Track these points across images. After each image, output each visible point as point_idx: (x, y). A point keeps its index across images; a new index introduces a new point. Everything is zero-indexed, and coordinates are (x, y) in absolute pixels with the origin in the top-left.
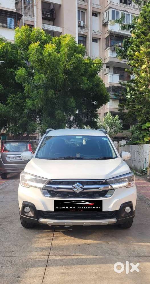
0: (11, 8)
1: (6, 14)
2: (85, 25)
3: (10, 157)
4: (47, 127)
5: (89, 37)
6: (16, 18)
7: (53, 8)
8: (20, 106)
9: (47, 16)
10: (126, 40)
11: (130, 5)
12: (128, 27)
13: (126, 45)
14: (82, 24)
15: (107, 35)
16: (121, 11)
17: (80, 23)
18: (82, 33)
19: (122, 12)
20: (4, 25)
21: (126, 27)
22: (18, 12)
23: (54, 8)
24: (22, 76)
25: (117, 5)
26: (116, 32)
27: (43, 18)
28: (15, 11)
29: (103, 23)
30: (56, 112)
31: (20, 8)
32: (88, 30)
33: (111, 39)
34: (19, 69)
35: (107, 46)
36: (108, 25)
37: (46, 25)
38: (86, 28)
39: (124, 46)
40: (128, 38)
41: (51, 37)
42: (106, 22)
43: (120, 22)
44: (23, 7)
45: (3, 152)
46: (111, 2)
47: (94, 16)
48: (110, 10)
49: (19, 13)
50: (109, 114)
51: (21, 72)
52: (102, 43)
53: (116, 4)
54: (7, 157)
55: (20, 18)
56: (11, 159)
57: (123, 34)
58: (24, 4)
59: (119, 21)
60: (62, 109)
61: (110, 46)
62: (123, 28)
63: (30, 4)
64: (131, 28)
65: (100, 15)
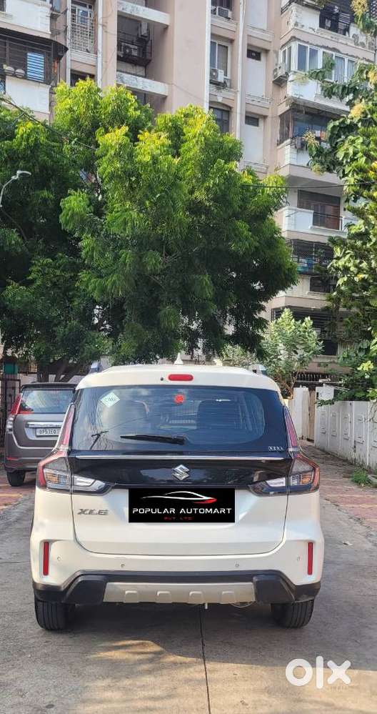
0: (39, 27)
1: (25, 43)
2: (227, 79)
3: (36, 428)
4: (134, 347)
5: (238, 111)
6: (49, 55)
7: (145, 32)
8: (63, 289)
9: (131, 52)
10: (337, 123)
11: (345, 34)
12: (340, 90)
13: (335, 136)
14: (221, 78)
15: (284, 108)
16: (323, 50)
17: (214, 74)
18: (220, 100)
19: (325, 50)
20: (17, 71)
21: (337, 91)
22: (54, 39)
23: (149, 33)
24: (77, 214)
25: (313, 32)
26: (309, 102)
27: (119, 59)
28: (48, 37)
29: (275, 77)
30: (160, 310)
31: (62, 28)
32: (236, 93)
33: (295, 120)
34: (70, 194)
35: (284, 136)
36: (288, 83)
37: (126, 77)
38: (231, 88)
39: (331, 139)
40: (341, 120)
41: (151, 111)
42: (282, 74)
43: (321, 78)
44: (69, 28)
45: (19, 413)
46: (296, 24)
47: (253, 58)
48: (295, 46)
49: (58, 41)
50: (287, 313)
51: (75, 202)
52: (271, 129)
53: (311, 31)
54: (27, 426)
55: (60, 54)
56: (38, 434)
57: (326, 107)
58: (73, 19)
59: (316, 75)
60: (178, 302)
61: (291, 135)
62: (329, 93)
63: (87, 19)
64: (348, 94)
65: (267, 56)
